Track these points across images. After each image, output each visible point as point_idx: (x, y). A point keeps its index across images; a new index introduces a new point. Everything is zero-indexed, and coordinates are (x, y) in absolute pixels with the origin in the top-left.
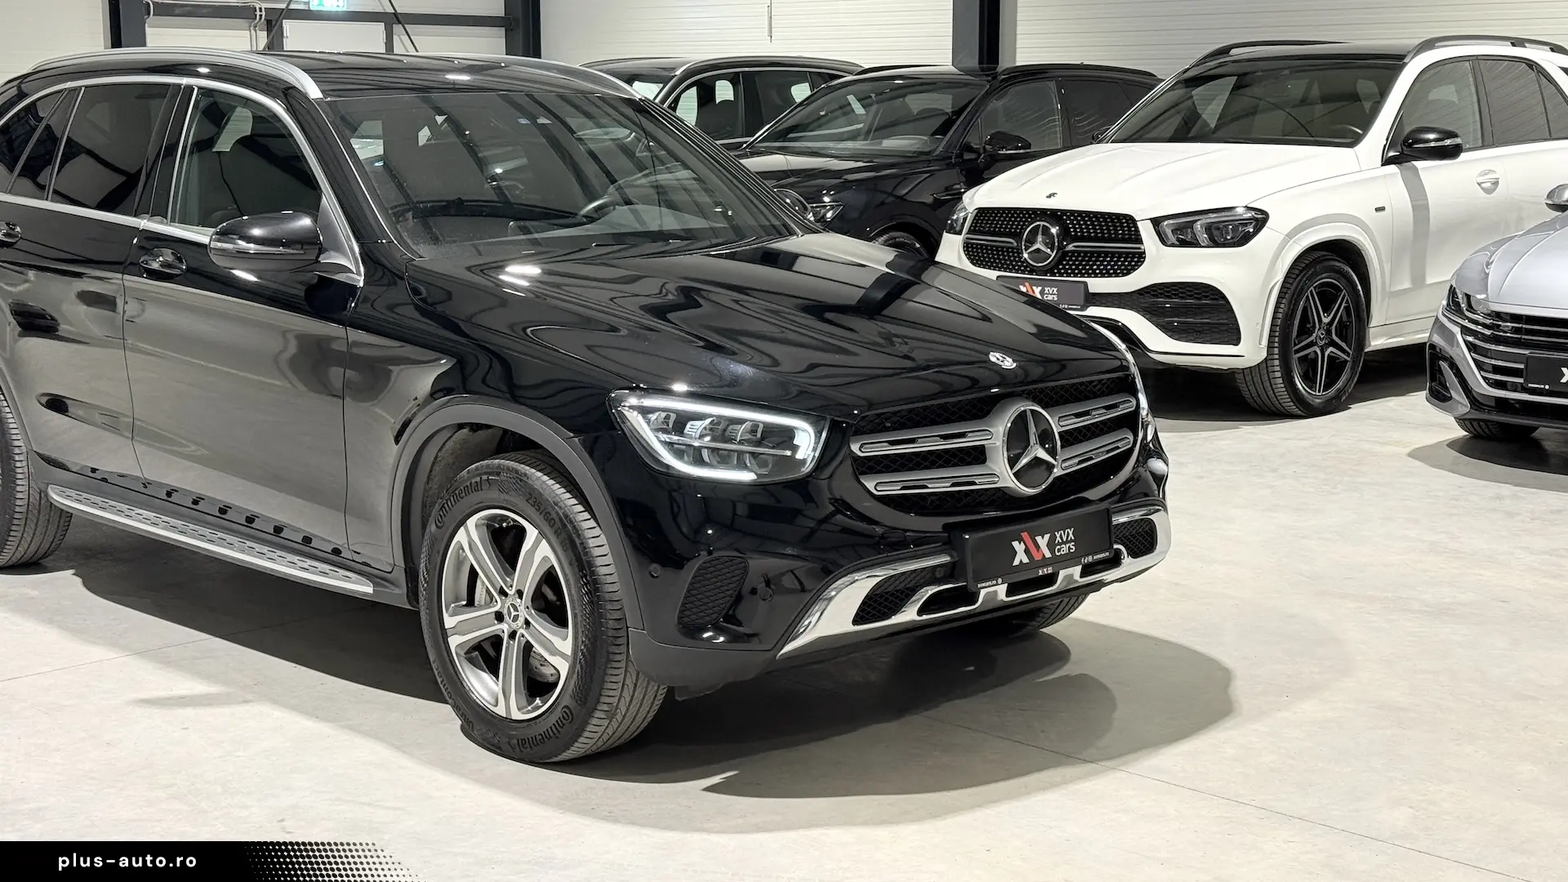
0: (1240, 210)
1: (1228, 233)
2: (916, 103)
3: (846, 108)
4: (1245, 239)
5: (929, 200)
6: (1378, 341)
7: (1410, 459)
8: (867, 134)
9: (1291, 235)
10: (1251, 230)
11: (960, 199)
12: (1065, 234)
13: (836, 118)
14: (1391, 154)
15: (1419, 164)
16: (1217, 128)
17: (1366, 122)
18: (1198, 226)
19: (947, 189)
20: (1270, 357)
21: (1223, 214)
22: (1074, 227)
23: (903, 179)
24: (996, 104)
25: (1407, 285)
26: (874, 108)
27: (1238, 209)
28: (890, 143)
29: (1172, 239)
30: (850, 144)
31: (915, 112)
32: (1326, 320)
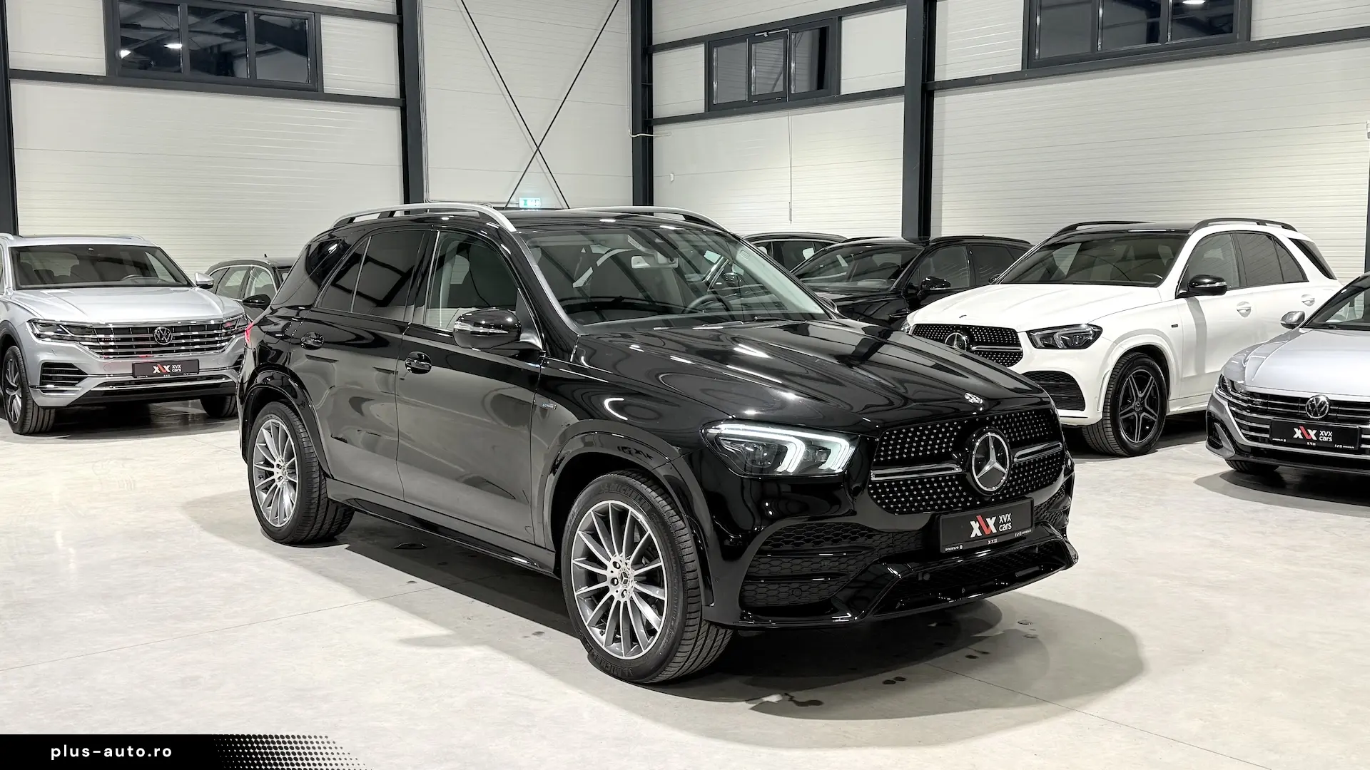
0: (1084, 326)
1: (1076, 340)
2: (879, 259)
3: (835, 263)
4: (1086, 344)
5: (887, 318)
6: (1174, 408)
7: (1197, 485)
8: (848, 278)
9: (1117, 342)
10: (1091, 338)
11: (906, 317)
12: (972, 341)
13: (830, 269)
14: (1181, 292)
15: (1198, 298)
16: (1069, 275)
17: (1165, 271)
18: (1056, 336)
19: (898, 312)
20: (1105, 418)
21: (1073, 328)
22: (977, 336)
23: (871, 304)
24: (929, 260)
25: (1192, 373)
26: (854, 262)
27: (1082, 326)
28: (863, 284)
29: (1040, 343)
30: (838, 284)
31: (879, 265)
32: (1141, 395)
